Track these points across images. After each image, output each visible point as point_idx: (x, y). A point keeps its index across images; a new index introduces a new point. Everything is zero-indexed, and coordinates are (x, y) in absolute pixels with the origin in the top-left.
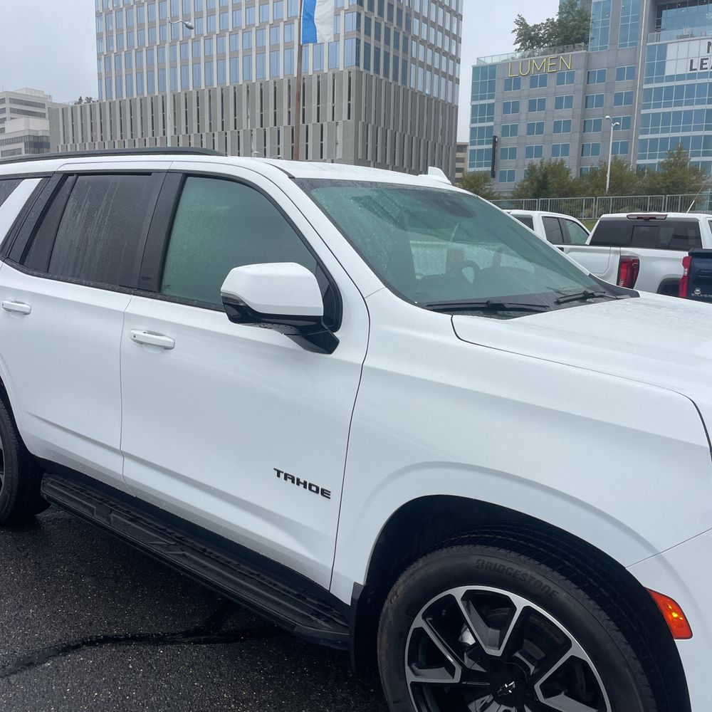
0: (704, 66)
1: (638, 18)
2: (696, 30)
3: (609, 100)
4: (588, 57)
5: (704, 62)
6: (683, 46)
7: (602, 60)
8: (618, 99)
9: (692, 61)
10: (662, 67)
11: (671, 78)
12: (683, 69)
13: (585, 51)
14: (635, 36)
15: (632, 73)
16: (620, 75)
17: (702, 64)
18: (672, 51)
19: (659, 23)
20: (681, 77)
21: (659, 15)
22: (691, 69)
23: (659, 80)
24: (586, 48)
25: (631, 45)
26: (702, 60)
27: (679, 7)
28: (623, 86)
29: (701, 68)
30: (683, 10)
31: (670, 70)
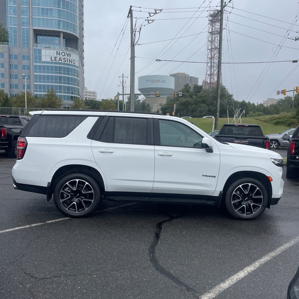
0: (56, 60)
1: (29, 37)
2: (51, 46)
3: (20, 67)
4: (9, 48)
5: (56, 58)
6: (48, 51)
7: (15, 51)
8: (24, 67)
9: (51, 57)
10: (40, 58)
11: (44, 62)
12: (48, 60)
13: (8, 46)
14: (28, 44)
15: (29, 58)
16: (24, 57)
17: (55, 59)
18: (43, 52)
19: (37, 40)
20: (48, 62)
21: (37, 38)
22: (51, 60)
23: (40, 62)
24: (8, 44)
25: (27, 47)
26: (55, 57)
27: (44, 36)
28: (25, 62)
29: (55, 60)
30: (45, 37)
31: (43, 59)
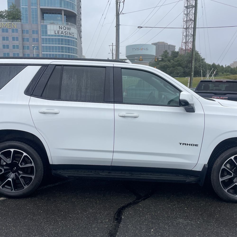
0: (59, 33)
1: (37, 15)
2: (55, 22)
3: (31, 40)
4: (22, 25)
5: (59, 32)
6: (52, 26)
7: (27, 27)
8: (34, 39)
9: (55, 31)
10: (46, 32)
11: (49, 35)
12: (53, 33)
13: (21, 23)
14: (37, 20)
15: (37, 32)
16: (33, 32)
17: (58, 32)
18: (49, 27)
19: (43, 17)
20: (52, 36)
21: (43, 15)
22: (55, 34)
23: (46, 36)
24: (21, 22)
25: (36, 23)
26: (58, 31)
27: (49, 14)
28: (35, 36)
29: (58, 34)
30: (50, 15)
31: (49, 33)
